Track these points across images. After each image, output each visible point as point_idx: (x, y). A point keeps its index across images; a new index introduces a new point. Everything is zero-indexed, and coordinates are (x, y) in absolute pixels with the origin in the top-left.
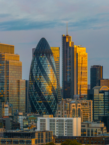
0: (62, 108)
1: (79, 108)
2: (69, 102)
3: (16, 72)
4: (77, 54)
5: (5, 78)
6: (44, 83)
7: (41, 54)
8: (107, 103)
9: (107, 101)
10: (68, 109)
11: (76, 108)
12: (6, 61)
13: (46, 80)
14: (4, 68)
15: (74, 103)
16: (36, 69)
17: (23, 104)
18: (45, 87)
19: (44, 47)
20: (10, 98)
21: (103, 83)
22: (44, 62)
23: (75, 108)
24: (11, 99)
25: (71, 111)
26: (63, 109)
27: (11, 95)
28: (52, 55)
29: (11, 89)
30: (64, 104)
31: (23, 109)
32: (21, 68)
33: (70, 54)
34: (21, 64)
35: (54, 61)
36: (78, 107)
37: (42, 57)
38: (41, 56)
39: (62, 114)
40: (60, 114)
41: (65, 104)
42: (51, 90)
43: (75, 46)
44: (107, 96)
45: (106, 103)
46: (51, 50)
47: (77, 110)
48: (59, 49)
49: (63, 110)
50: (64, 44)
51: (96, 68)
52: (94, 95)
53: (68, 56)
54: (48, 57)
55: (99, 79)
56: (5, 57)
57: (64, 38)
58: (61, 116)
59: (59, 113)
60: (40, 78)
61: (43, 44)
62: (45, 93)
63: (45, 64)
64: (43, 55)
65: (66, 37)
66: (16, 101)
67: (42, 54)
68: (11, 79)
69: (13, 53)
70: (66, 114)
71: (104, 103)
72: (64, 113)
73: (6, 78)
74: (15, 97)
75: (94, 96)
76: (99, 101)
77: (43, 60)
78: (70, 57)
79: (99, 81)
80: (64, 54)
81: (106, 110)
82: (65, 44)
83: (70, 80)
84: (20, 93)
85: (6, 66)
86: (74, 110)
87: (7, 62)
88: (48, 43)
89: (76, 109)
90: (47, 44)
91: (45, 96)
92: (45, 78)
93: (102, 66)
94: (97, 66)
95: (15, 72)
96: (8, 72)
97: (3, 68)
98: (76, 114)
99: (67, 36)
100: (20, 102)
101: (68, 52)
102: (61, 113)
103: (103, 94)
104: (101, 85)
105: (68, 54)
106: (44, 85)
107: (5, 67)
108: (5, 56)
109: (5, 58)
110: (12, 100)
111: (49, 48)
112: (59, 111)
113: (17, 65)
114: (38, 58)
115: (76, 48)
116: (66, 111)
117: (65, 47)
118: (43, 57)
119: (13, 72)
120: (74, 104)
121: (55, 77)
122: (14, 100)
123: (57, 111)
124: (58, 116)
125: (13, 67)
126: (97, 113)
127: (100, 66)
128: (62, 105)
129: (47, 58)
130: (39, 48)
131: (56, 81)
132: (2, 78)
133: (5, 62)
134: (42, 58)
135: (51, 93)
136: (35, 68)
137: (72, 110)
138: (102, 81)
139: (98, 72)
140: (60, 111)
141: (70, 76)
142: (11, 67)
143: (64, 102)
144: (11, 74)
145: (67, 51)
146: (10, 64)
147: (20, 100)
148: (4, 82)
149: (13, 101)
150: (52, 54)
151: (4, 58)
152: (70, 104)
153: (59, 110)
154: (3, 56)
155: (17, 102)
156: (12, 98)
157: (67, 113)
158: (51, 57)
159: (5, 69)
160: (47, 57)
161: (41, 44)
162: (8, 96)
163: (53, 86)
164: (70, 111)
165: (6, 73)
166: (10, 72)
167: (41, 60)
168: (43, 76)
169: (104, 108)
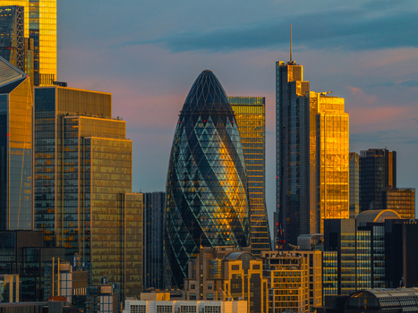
0: (201, 272)
1: (256, 272)
2: (221, 256)
3: (113, 169)
4: (318, 116)
5: (79, 188)
6: (207, 202)
7: (200, 118)
8: (381, 259)
9: (379, 253)
10: (219, 276)
11: (246, 272)
12: (82, 138)
13: (214, 193)
14: (77, 158)
15: (239, 259)
16: (186, 161)
17: (135, 261)
18: (209, 211)
19: (209, 97)
20: (93, 244)
21: (394, 200)
22: (208, 141)
23: (241, 272)
24: (96, 247)
25: (227, 282)
26: (204, 275)
27: (96, 236)
28: (231, 120)
29: (98, 218)
30: (205, 263)
31: (136, 277)
32: (130, 157)
33: (298, 118)
34: (129, 147)
35: (238, 139)
36: (251, 271)
37: (201, 125)
38: (199, 122)
39: (201, 290)
40: (196, 291)
41: (210, 263)
42: (227, 223)
43: (312, 94)
44: (381, 239)
45: (376, 258)
46: (228, 106)
47: (249, 278)
48: (264, 103)
49: (204, 279)
50: (281, 88)
51: (374, 158)
52: (342, 234)
53: (294, 122)
54: (221, 125)
55: (383, 190)
56: (80, 127)
57: (282, 71)
58: (198, 297)
59: (193, 287)
60: (197, 186)
61: (206, 88)
62: (209, 231)
63: (210, 147)
64: (205, 121)
65: (287, 67)
66: (112, 253)
67: (202, 118)
68: (98, 189)
69: (109, 115)
70: (212, 291)
71: (373, 259)
72: (205, 288)
73: (82, 186)
74: (112, 243)
75: (340, 240)
76: (355, 252)
77: (205, 134)
78: (298, 125)
79: (384, 194)
80: (281, 116)
81: (377, 279)
82: (285, 88)
83: (298, 192)
84: (126, 230)
85: (82, 151)
86: (236, 280)
87: (86, 142)
88: (220, 86)
89: (243, 275)
90: (217, 89)
91: (211, 239)
92: (210, 187)
93: (394, 153)
94: (377, 151)
95: (111, 169)
96: (89, 171)
97: (72, 158)
98: (246, 291)
99: (291, 64)
100: (127, 257)
101: (293, 111)
102: (197, 288)
103: (367, 234)
104: (389, 207)
105: (294, 117)
106: (207, 206)
107: (79, 154)
108: (79, 123)
109: (80, 130)
110: (101, 250)
111: (223, 101)
112: (191, 282)
113: (118, 149)
114: (189, 130)
115: (316, 99)
116: (212, 282)
117: (285, 97)
118: (205, 125)
119: (103, 169)
120: (239, 263)
121: (240, 183)
122: (107, 250)
123: (186, 282)
124: (188, 297)
125: (102, 154)
126: (350, 287)
127: (387, 151)
128: (201, 263)
129: (217, 129)
130: (195, 100)
131: (245, 196)
132: (72, 185)
133: (79, 141)
134: (202, 129)
135: (228, 230)
136: (181, 157)
137: (230, 277)
138: (393, 194)
139: (380, 169)
140: (196, 283)
141: (298, 181)
142: (97, 154)
143: (206, 256)
144: (97, 175)
145: (289, 107)
146: (92, 147)
147: (126, 250)
148: (77, 199)
149: (103, 254)
150: (232, 116)
151: (77, 130)
152: (223, 262)
153: (193, 278)
154: (74, 124)
155: (116, 257)
156: (99, 243)
157: (215, 287)
158: (229, 125)
159: (79, 160)
160: (215, 125)
161: (200, 89)
162: (88, 240)
163: (232, 211)
164: (223, 283)
165: (82, 172)
166: (93, 168)
167: (199, 135)
168: (203, 182)
169: (373, 272)
